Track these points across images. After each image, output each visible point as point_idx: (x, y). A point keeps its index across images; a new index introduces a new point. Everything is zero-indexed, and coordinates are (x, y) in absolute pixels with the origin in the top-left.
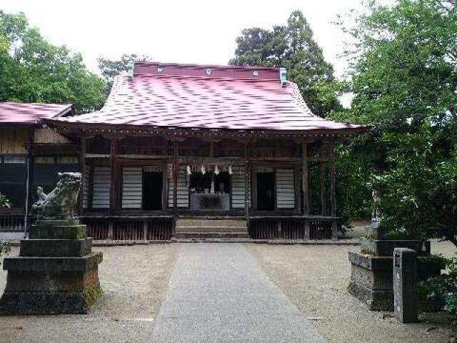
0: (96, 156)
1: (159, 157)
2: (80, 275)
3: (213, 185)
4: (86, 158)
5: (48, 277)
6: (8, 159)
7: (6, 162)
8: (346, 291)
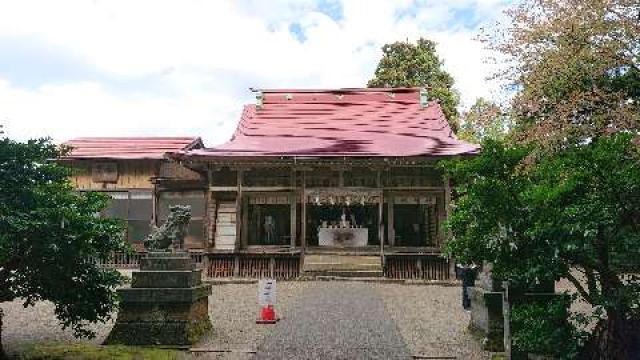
0: (225, 189)
1: (287, 188)
2: (186, 305)
3: (343, 217)
4: (213, 192)
5: (156, 309)
6: (136, 194)
7: (133, 197)
8: (465, 329)
